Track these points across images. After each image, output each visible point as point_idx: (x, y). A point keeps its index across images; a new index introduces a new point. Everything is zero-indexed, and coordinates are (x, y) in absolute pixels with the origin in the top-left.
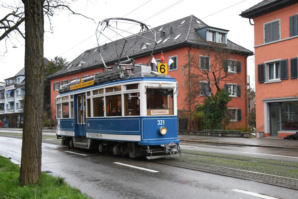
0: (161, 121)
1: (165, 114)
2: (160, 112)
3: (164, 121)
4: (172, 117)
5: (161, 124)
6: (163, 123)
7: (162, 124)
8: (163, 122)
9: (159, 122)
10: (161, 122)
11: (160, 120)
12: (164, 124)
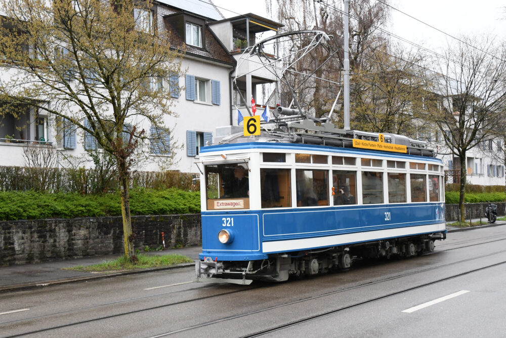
0: (228, 219)
1: (236, 207)
2: (229, 204)
3: (232, 219)
4: (245, 212)
5: (228, 225)
6: (230, 223)
7: (230, 225)
8: (231, 221)
9: (225, 222)
10: (227, 221)
11: (226, 217)
12: (233, 225)
